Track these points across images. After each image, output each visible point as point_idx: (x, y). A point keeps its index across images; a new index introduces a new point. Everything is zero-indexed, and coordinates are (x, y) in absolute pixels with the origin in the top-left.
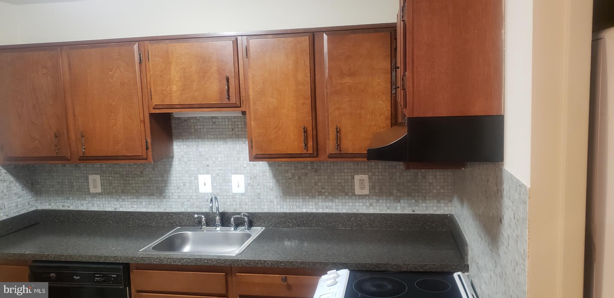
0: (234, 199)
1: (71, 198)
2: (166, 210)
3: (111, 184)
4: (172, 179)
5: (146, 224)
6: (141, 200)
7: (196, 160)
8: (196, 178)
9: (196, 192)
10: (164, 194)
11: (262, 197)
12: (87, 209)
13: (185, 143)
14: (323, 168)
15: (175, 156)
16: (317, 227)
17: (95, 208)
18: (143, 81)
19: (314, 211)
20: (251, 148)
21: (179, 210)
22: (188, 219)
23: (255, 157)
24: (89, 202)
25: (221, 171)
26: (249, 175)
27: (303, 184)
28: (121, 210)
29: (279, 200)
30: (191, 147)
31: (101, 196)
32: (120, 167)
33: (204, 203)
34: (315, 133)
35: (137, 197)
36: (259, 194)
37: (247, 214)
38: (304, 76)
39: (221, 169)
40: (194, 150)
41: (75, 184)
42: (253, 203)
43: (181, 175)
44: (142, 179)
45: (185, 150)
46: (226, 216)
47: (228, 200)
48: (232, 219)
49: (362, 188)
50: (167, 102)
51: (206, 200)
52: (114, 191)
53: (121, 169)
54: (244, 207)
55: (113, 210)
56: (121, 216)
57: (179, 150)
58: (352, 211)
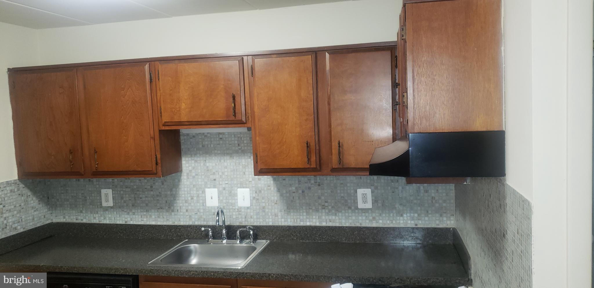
0: (240, 213)
1: (84, 212)
2: (174, 223)
3: (122, 198)
4: (180, 193)
5: (155, 236)
6: (150, 214)
7: (203, 175)
8: (204, 192)
9: (203, 205)
10: (172, 208)
11: (267, 210)
12: (99, 222)
13: (193, 158)
14: (325, 182)
15: (183, 170)
16: (321, 240)
17: (107, 222)
18: (153, 99)
19: (318, 224)
20: (255, 162)
21: (187, 224)
22: (195, 232)
23: (260, 171)
24: (101, 215)
25: (227, 185)
26: (254, 189)
27: (307, 198)
28: (131, 223)
29: (283, 213)
30: (199, 162)
31: (112, 210)
32: (131, 182)
33: (210, 217)
34: (318, 148)
35: (147, 211)
36: (264, 208)
37: (252, 228)
38: (307, 92)
39: (227, 184)
40: (202, 164)
41: (88, 198)
42: (258, 217)
43: (189, 189)
44: (152, 193)
45: (193, 165)
46: (232, 229)
47: (234, 213)
48: (238, 232)
49: (365, 202)
50: (176, 119)
51: (213, 213)
52: (125, 204)
53: (132, 184)
54: (249, 220)
55: (124, 223)
56: (131, 229)
57: (187, 165)
58: (355, 224)
